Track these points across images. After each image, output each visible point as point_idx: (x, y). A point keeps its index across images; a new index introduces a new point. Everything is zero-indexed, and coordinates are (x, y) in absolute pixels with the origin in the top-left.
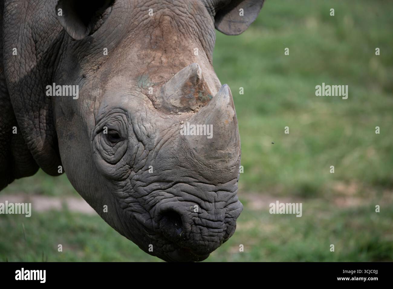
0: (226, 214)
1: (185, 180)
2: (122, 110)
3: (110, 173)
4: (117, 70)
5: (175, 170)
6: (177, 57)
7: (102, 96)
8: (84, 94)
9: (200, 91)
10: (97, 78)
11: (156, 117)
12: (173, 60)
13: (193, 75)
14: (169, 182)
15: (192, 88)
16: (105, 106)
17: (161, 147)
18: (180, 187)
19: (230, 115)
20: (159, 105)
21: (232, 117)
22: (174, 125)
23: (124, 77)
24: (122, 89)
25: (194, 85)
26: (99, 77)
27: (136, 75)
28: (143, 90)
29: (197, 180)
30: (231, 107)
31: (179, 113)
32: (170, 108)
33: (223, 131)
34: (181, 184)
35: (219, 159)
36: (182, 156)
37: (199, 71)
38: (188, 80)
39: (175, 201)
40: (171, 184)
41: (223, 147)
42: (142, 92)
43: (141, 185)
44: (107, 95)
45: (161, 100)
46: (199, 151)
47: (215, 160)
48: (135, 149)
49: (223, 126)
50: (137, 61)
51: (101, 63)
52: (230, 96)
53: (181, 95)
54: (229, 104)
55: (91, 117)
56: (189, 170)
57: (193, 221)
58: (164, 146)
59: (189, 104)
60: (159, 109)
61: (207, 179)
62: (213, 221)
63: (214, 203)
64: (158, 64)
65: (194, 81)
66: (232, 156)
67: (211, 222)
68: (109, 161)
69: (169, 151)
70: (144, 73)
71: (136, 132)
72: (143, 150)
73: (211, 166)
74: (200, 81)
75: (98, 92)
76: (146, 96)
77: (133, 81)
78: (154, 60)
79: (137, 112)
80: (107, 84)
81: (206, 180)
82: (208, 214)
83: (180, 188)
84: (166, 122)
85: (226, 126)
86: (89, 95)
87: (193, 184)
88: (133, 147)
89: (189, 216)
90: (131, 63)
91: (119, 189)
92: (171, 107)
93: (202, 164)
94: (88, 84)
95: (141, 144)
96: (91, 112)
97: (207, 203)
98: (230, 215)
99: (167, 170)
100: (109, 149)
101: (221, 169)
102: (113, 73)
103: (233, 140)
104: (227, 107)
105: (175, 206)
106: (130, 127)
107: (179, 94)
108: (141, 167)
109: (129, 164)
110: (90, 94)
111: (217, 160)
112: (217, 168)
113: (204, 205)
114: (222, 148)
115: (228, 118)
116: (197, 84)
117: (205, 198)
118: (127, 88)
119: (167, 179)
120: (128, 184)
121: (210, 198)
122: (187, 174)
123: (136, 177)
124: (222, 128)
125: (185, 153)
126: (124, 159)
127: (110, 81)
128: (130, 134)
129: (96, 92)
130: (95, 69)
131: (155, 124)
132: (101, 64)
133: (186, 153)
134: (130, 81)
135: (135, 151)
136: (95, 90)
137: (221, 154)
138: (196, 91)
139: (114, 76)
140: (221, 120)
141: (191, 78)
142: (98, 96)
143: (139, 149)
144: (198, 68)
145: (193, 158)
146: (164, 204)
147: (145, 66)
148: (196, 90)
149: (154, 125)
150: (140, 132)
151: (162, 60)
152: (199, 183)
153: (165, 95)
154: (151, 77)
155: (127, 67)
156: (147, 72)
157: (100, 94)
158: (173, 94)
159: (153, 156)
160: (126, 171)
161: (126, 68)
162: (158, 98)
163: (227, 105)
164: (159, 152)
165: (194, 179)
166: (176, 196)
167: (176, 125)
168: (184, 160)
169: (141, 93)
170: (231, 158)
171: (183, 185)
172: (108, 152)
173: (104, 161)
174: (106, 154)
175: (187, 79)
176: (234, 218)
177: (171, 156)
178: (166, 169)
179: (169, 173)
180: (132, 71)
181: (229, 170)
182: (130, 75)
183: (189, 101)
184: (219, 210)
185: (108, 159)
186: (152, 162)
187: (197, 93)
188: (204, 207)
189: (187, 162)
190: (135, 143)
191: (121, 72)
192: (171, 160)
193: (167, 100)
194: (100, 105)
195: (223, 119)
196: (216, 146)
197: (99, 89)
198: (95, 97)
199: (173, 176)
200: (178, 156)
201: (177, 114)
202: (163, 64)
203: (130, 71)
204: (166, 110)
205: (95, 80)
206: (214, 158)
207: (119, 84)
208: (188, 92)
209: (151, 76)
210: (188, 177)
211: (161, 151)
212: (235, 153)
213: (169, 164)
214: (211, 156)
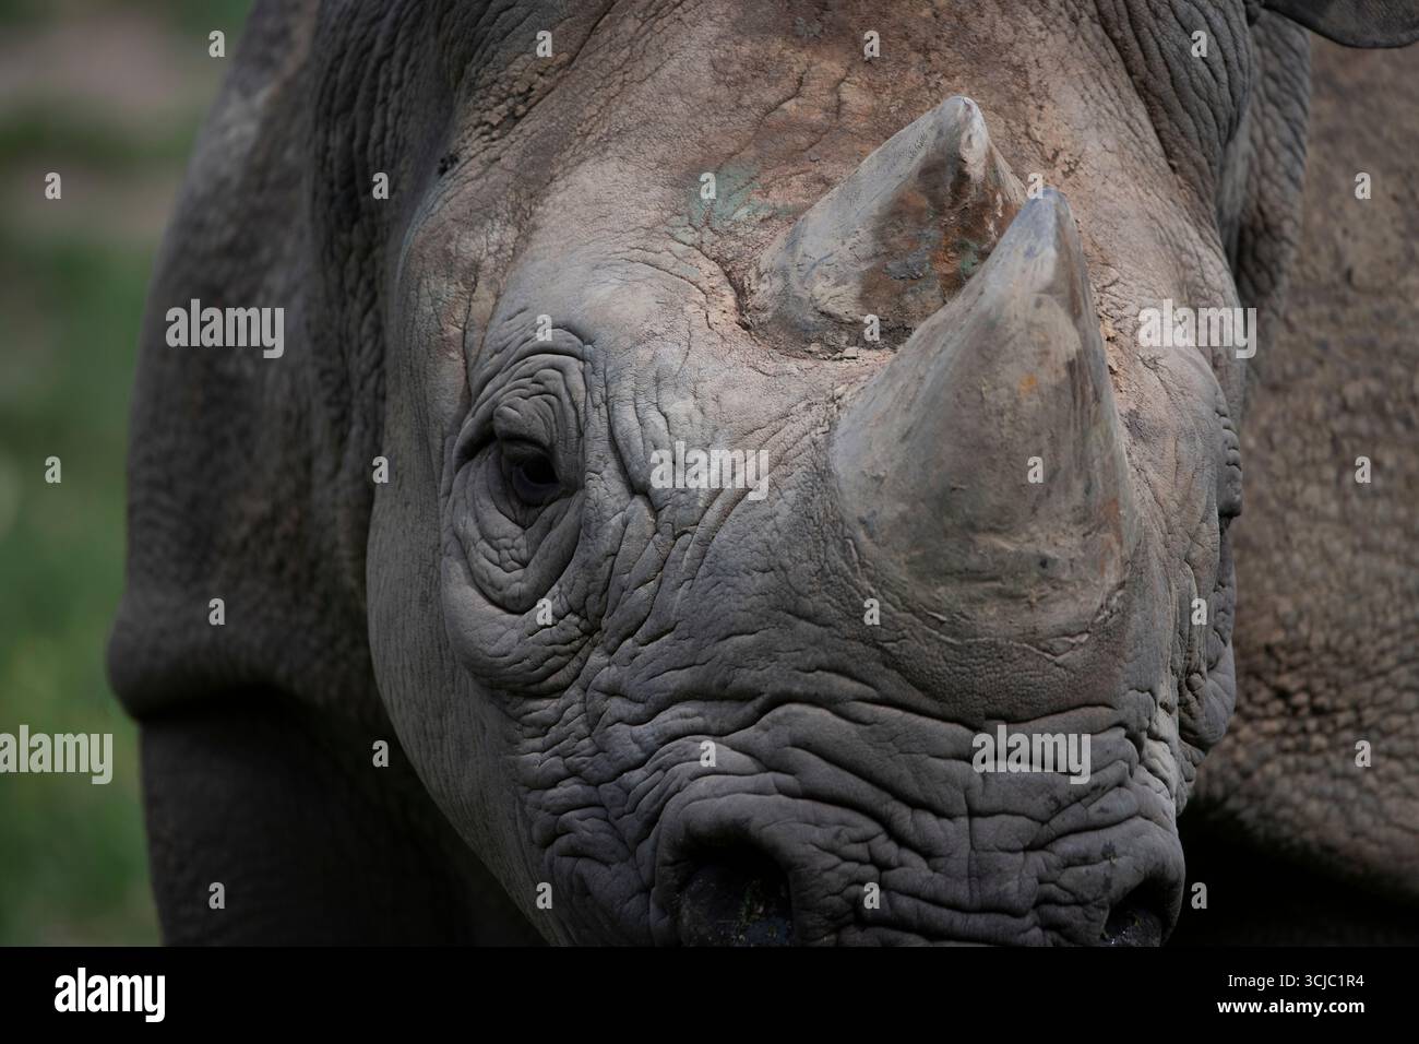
0: (1041, 882)
1: (812, 690)
2: (574, 338)
3: (493, 649)
4: (605, 131)
5: (773, 633)
6: (930, 90)
7: (514, 257)
8: (428, 251)
9: (968, 241)
10: (502, 167)
11: (729, 368)
12: (908, 102)
13: (939, 157)
14: (744, 696)
15: (926, 225)
16: (514, 310)
17: (725, 514)
18: (790, 725)
19: (1052, 348)
20: (764, 310)
21: (1062, 359)
22: (803, 404)
23: (631, 168)
24: (609, 226)
25: (940, 210)
26: (512, 165)
27: (693, 162)
28: (708, 236)
29: (871, 692)
30: (1056, 305)
31: (850, 351)
32: (807, 324)
33: (1005, 432)
34: (795, 708)
35: (988, 585)
36: (805, 557)
37: (970, 137)
38: (910, 182)
39: (760, 793)
40: (749, 708)
41: (1007, 518)
42: (700, 249)
43: (625, 713)
44: (536, 253)
45: (778, 283)
46: (885, 533)
47: (966, 585)
48: (610, 532)
49: (1009, 403)
50: (705, 91)
51: (523, 89)
52: (1058, 250)
53: (868, 259)
54: (1050, 290)
55: (443, 371)
56: (835, 632)
57: (849, 907)
58: (738, 509)
59: (903, 309)
60: (760, 332)
61: (923, 688)
62: (955, 907)
63: (964, 821)
64: (817, 117)
65: (941, 190)
66: (1065, 577)
67: (945, 912)
68: (496, 596)
69: (753, 536)
70: (736, 157)
71: (621, 443)
72: (649, 534)
73: (941, 617)
74: (973, 192)
75: (495, 236)
76: (717, 268)
77: (668, 190)
78: (797, 94)
79: (639, 342)
80: (546, 200)
81: (918, 694)
82: (930, 873)
83: (789, 728)
84: (769, 390)
85: (1025, 403)
86: (447, 253)
87: (851, 711)
88: (602, 520)
89: (826, 876)
90: (674, 99)
91: (529, 738)
92: (812, 319)
93: (899, 603)
94: (453, 202)
95: (639, 504)
96: (446, 344)
97: (928, 820)
98: (1066, 889)
99: (735, 634)
100: (506, 537)
101: (999, 641)
102: (582, 143)
103: (1068, 489)
104: (1039, 304)
105: (757, 820)
106: (597, 424)
107: (862, 254)
108: (634, 623)
109: (582, 613)
110: (452, 246)
111: (977, 589)
112: (979, 630)
113: (912, 829)
114: (999, 523)
115: (1040, 364)
116: (955, 202)
117: (913, 788)
118: (633, 226)
119: (736, 684)
120: (568, 714)
121: (938, 792)
122: (823, 658)
123: (608, 675)
124: (1001, 413)
125: (823, 544)
126: (561, 586)
127: (561, 184)
128: (592, 458)
129: (484, 239)
130: (495, 122)
131: (717, 400)
132: (525, 97)
133: (825, 541)
134: (656, 192)
135: (608, 544)
136: (477, 228)
137: (997, 557)
138: (944, 243)
139: (585, 159)
140: (997, 373)
141: (929, 171)
142: (490, 261)
143: (629, 530)
144: (968, 120)
145: (854, 570)
146: (705, 801)
147: (743, 123)
148: (946, 234)
149: (711, 407)
150: (640, 440)
151: (844, 97)
152: (882, 708)
153: (798, 259)
154: (767, 177)
155: (653, 118)
156: (751, 152)
157: (500, 250)
158: (831, 254)
159: (685, 563)
160: (568, 647)
161: (646, 123)
162: (765, 277)
163: (1036, 295)
164: (715, 542)
165: (855, 687)
166: (767, 766)
167: (809, 407)
168: (811, 583)
169: (697, 253)
170: (1054, 588)
171: (805, 714)
172: (498, 550)
173: (472, 592)
174: (491, 561)
175: (910, 176)
176: (1091, 907)
177: (761, 562)
178: (734, 629)
179: (744, 652)
180: (675, 141)
181: (1044, 651)
182: (662, 163)
183: (904, 293)
184: (993, 854)
185: (492, 584)
186: (678, 598)
187: (952, 254)
188: (911, 838)
189: (827, 590)
190: (611, 502)
191: (621, 142)
192: (759, 582)
193: (802, 282)
194: (496, 304)
195: (1008, 368)
196: (967, 511)
197: (498, 225)
198: (476, 267)
199: (761, 664)
200: (787, 562)
201: (839, 355)
202: (844, 120)
203: (666, 138)
204: (791, 333)
205: (491, 180)
206: (960, 573)
207: (598, 202)
208: (905, 246)
209: (771, 173)
210: (827, 675)
211: (723, 535)
212: (1084, 560)
213: (746, 604)
214: (941, 560)
